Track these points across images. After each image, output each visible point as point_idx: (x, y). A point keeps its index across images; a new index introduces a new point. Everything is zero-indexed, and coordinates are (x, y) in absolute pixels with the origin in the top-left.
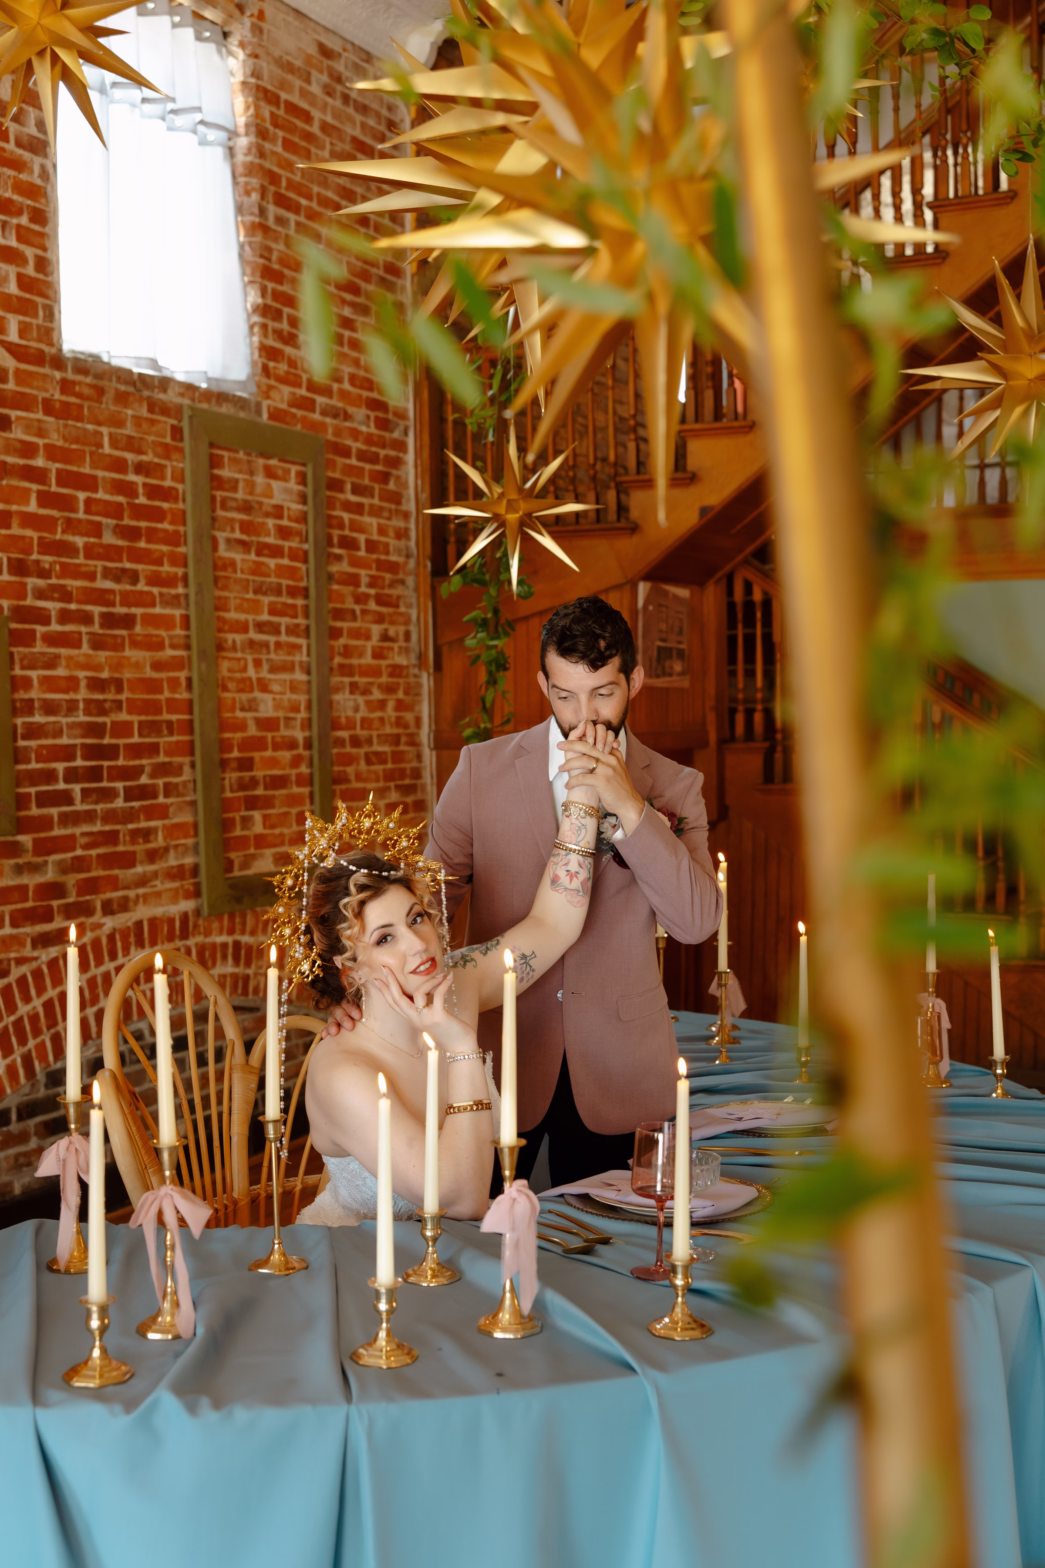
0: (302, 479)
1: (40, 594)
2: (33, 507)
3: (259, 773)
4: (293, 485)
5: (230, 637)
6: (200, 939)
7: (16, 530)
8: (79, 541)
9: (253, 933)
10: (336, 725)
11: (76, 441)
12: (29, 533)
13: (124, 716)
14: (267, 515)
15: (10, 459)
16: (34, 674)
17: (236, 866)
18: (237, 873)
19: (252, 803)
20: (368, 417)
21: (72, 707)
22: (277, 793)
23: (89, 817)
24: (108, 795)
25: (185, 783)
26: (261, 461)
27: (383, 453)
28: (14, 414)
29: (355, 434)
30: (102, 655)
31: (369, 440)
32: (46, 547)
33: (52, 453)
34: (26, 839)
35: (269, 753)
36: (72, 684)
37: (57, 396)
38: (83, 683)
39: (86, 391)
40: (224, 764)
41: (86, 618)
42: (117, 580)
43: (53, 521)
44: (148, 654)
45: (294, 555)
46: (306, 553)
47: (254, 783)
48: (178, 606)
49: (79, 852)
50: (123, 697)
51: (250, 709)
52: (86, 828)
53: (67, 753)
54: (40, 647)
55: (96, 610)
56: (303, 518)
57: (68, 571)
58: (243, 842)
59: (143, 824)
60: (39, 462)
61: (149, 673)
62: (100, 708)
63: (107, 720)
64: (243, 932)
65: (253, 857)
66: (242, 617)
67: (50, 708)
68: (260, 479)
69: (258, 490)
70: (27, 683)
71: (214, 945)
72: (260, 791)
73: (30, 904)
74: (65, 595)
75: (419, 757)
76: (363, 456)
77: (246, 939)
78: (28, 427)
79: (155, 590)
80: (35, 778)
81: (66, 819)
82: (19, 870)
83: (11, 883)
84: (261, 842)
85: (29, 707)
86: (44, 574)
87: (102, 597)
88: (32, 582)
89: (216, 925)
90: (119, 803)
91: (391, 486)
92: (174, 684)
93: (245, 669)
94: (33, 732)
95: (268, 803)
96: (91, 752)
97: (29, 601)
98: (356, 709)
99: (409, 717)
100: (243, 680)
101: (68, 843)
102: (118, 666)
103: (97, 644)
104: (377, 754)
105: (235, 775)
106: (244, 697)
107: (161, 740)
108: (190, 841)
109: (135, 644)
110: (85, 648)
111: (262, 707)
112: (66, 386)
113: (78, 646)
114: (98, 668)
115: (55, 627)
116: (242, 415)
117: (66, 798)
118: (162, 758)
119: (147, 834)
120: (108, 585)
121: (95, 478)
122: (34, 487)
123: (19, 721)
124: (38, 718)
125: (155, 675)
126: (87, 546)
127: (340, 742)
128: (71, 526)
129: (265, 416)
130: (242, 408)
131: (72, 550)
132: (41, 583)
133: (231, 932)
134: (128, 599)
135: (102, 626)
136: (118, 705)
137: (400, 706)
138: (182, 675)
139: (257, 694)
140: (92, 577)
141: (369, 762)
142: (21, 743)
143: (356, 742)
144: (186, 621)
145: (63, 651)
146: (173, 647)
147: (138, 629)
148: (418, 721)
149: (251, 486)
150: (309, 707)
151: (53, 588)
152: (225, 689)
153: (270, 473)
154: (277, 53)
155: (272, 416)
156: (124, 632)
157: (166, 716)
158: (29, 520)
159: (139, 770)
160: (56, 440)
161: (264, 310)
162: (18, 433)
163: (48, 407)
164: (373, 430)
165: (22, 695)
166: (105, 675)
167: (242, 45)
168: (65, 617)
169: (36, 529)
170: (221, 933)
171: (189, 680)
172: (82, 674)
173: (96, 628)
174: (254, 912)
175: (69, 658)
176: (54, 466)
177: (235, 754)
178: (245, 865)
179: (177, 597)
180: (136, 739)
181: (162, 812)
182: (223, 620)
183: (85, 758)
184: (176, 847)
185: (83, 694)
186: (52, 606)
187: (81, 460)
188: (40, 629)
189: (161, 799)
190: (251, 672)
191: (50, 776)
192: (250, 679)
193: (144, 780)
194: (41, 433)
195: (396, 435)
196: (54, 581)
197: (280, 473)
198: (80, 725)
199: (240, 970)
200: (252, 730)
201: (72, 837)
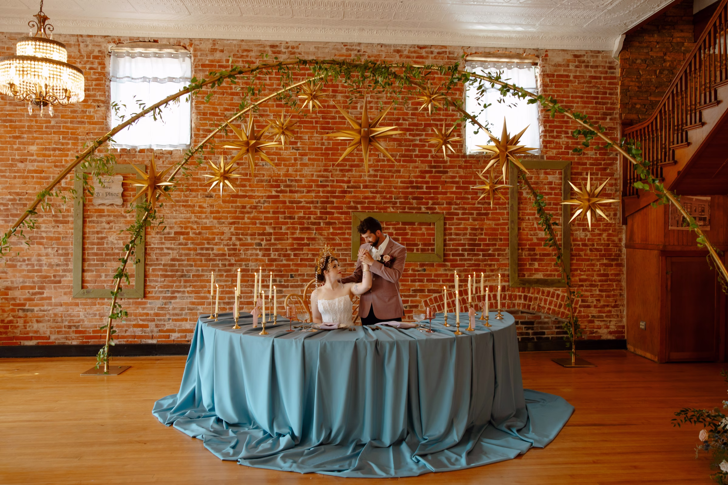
0: (560, 173)
1: (456, 209)
2: (454, 189)
3: (538, 252)
4: (557, 175)
5: (527, 217)
6: (510, 293)
7: (449, 195)
8: (470, 196)
9: (532, 294)
10: (574, 240)
11: (470, 173)
12: (453, 196)
13: (483, 237)
14: (545, 184)
15: (447, 180)
16: (453, 227)
17: (526, 276)
18: (526, 277)
19: (535, 260)
20: (596, 153)
21: (465, 234)
22: (545, 258)
23: (470, 260)
24: (478, 255)
25: (506, 254)
26: (543, 171)
27: (603, 162)
28: (449, 170)
29: (588, 158)
30: (476, 222)
31: (596, 159)
32: (457, 198)
33: (461, 177)
34: (448, 264)
35: (543, 247)
36: (466, 229)
37: (463, 164)
38: (469, 229)
39: (473, 162)
40: (522, 249)
41: (472, 214)
42: (483, 204)
43: (461, 192)
44: (493, 222)
45: (556, 194)
46: (561, 193)
47: (536, 255)
48: (506, 209)
49: (466, 268)
50: (483, 232)
51: (534, 235)
52: (468, 262)
53: (463, 245)
54: (455, 221)
55: (475, 212)
56: (561, 184)
57: (464, 203)
58: (530, 270)
59: (489, 263)
60: (457, 180)
61: (493, 226)
62: (475, 235)
63: (477, 238)
64: (529, 293)
65: (534, 274)
66: (533, 212)
67: (457, 234)
68: (542, 176)
69: (541, 178)
70: (451, 229)
71: (516, 295)
72: (538, 257)
73: (449, 278)
74: (464, 209)
75: (620, 250)
76: (591, 164)
77: (529, 295)
78: (453, 172)
79: (497, 206)
80: (451, 250)
81: (461, 260)
82: (446, 270)
83: (443, 273)
84: (537, 270)
85: (451, 234)
86: (457, 204)
87: (477, 209)
88: (453, 207)
89: (517, 290)
90: (481, 257)
91: (608, 171)
92: (503, 229)
93: (533, 224)
94: (451, 240)
95: (541, 260)
96: (470, 245)
97: (452, 211)
98: (586, 236)
99: (616, 239)
100: (532, 228)
101: (463, 265)
102: (483, 225)
103: (474, 220)
104: (596, 249)
105: (527, 253)
106: (532, 232)
107: (497, 243)
108: (507, 268)
109: (488, 219)
110: (471, 220)
111: (540, 235)
112: (466, 162)
113: (469, 220)
114: (476, 225)
115: (460, 216)
116: (535, 160)
117: (463, 255)
118: (497, 247)
119: (490, 265)
120: (479, 206)
121: (475, 182)
122: (455, 185)
123: (447, 237)
124: (453, 237)
125: (496, 227)
126: (471, 197)
127: (579, 245)
128: (466, 193)
129: (545, 159)
130: (535, 158)
131: (468, 199)
132: (456, 206)
133: (523, 292)
134: (485, 209)
135: (476, 215)
136: (482, 234)
137: (609, 235)
138: (506, 227)
139: (537, 231)
140: (474, 204)
141: (591, 250)
142: (447, 242)
143: (585, 245)
144: (508, 213)
145: (463, 222)
146: (503, 220)
147: (490, 216)
148: (620, 240)
149: (538, 178)
150: (561, 235)
151: (460, 207)
152: (523, 230)
153: (546, 173)
154: (553, 64)
155: (547, 158)
156: (485, 217)
157: (499, 237)
158: (452, 193)
159: (490, 250)
160: (462, 174)
161: (545, 131)
162: (450, 174)
163: (460, 167)
164: (598, 156)
165: (449, 231)
166: (477, 227)
167: (540, 65)
168: (463, 214)
169: (455, 194)
170: (519, 292)
171: (508, 228)
172: (469, 227)
173: (475, 216)
174: (533, 288)
175: (465, 223)
176: (461, 180)
177: (528, 247)
178: (531, 275)
179: (506, 208)
180: (488, 242)
181: (497, 260)
182: (525, 213)
183: (468, 246)
184: (502, 269)
185: (469, 231)
186: (460, 212)
187: (471, 177)
188: (455, 217)
189: (496, 257)
190: (536, 225)
191: (458, 250)
192: (535, 228)
193: (490, 252)
194: (457, 173)
195: (611, 156)
196: (461, 206)
197: (551, 173)
198: (467, 238)
199: (527, 302)
200: (535, 241)
201: (464, 264)
